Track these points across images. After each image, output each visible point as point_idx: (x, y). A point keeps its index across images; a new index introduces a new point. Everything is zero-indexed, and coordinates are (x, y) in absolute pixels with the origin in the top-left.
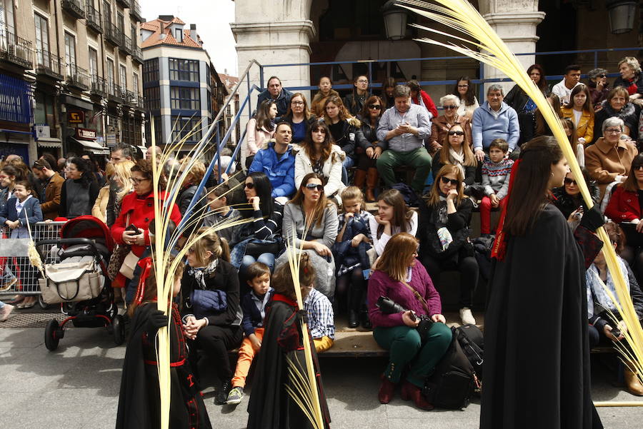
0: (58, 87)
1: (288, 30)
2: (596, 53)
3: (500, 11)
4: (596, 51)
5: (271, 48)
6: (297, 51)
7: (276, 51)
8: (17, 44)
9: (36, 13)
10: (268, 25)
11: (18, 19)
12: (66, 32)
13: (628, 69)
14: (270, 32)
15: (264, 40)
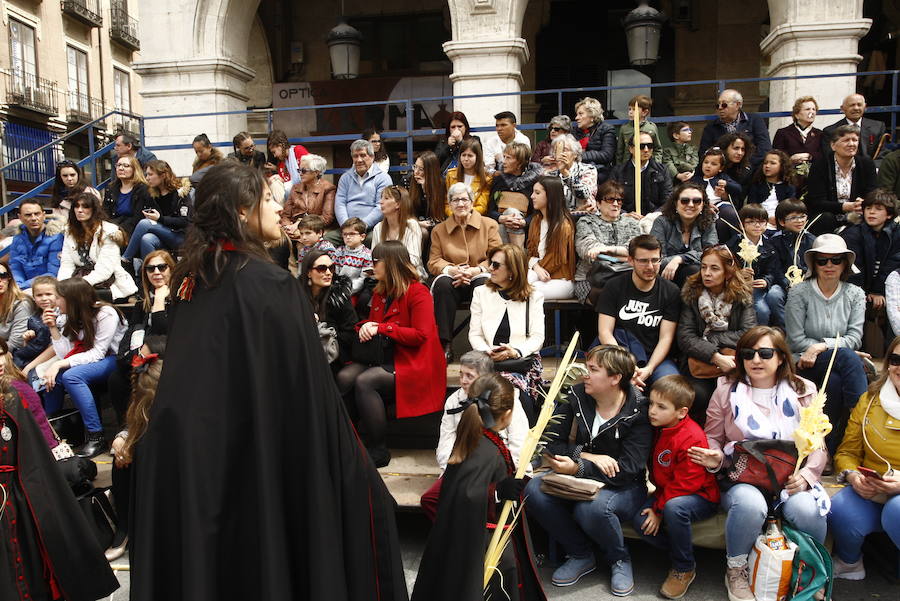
0: (102, 137)
1: (200, 70)
2: (560, 94)
3: (465, 38)
4: (560, 91)
5: (181, 93)
6: (212, 97)
7: (188, 97)
8: (38, 86)
9: (69, 45)
10: (174, 65)
11: (40, 53)
12: (115, 68)
13: (584, 116)
14: (179, 73)
15: (172, 83)
